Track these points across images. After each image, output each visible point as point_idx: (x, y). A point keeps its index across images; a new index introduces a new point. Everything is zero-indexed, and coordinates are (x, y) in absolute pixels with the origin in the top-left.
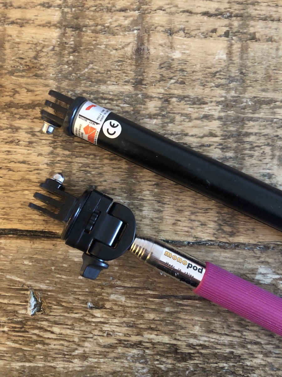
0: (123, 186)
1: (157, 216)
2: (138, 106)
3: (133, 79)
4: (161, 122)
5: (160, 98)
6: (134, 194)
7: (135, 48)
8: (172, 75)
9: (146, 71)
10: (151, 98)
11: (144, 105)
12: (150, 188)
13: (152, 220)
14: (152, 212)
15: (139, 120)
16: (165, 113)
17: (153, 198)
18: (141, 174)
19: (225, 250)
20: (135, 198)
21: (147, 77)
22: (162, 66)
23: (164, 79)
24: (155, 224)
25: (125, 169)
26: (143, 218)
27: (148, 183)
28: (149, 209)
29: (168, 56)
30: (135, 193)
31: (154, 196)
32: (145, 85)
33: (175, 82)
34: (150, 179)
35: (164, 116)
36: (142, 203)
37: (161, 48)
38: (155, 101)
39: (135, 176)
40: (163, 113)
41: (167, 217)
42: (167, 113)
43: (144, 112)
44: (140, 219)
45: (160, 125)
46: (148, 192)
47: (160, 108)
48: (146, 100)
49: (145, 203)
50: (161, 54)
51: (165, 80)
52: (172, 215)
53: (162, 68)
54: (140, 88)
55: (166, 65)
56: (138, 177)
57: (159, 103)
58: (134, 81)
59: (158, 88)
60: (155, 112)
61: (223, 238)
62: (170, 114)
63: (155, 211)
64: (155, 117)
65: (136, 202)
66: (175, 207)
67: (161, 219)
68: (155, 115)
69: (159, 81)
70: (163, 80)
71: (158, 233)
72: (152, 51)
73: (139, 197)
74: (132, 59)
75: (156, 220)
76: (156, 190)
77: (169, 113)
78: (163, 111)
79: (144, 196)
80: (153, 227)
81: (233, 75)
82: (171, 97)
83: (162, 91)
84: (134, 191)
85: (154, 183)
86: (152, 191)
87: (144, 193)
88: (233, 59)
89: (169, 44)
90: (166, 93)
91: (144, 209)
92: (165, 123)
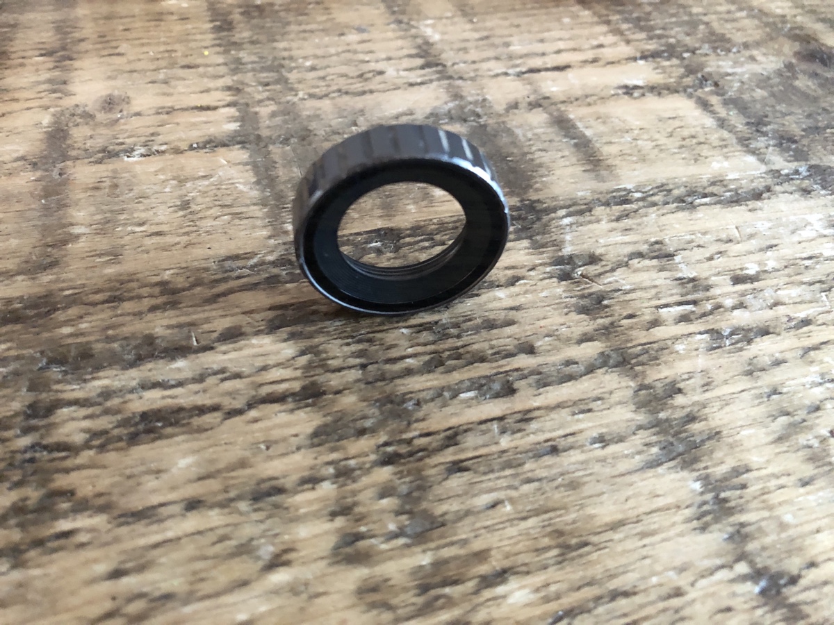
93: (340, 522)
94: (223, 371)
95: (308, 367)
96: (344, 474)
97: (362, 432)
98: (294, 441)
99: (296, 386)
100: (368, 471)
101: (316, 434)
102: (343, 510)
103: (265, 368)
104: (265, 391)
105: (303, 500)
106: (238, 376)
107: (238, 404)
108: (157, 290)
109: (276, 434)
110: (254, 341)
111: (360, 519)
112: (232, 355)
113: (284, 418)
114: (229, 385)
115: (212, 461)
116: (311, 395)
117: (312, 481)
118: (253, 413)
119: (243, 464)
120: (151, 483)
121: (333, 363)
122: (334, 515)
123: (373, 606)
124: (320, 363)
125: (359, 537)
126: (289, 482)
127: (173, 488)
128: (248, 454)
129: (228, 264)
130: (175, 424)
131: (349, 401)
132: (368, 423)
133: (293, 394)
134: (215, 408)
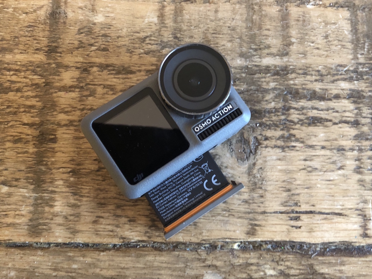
0: (29, 175)
1: (72, 212)
2: (51, 77)
3: (45, 47)
4: (79, 95)
5: (77, 68)
6: (44, 185)
7: (50, 11)
8: (93, 41)
9: (61, 37)
10: (67, 67)
11: (59, 75)
12: (65, 176)
13: (66, 217)
14: (66, 207)
15: (52, 93)
16: (84, 84)
17: (67, 189)
18: (53, 159)
19: (161, 253)
20: (44, 190)
21: (63, 44)
22: (82, 31)
23: (83, 45)
24: (70, 222)
25: (33, 153)
26: (54, 216)
27: (61, 170)
28: (63, 203)
29: (88, 20)
30: (44, 184)
31: (68, 187)
32: (61, 53)
33: (97, 49)
34: (64, 165)
35: (82, 87)
36: (53, 196)
37: (80, 11)
38: (72, 71)
39: (45, 163)
40: (81, 85)
41: (86, 214)
42: (86, 85)
43: (58, 84)
44: (50, 217)
45: (78, 99)
46: (61, 182)
47: (78, 79)
48: (60, 70)
49: (57, 196)
50: (81, 17)
51: (84, 47)
52: (92, 210)
53: (82, 33)
54: (54, 57)
55: (86, 30)
56: (49, 163)
57: (76, 74)
58: (46, 49)
59: (77, 56)
60: (72, 84)
61: (158, 236)
62: (90, 86)
63: (70, 206)
64: (71, 89)
65: (45, 195)
66: (96, 200)
67: (78, 217)
68: (71, 87)
69: (77, 48)
70: (82, 47)
71: (74, 235)
72: (70, 15)
73: (50, 189)
74: (45, 23)
75: (72, 218)
76: (72, 179)
77: (89, 84)
78: (81, 82)
79: (56, 187)
80: (68, 227)
81: (165, 40)
82: (92, 67)
83: (81, 60)
84: (44, 182)
85: (69, 170)
86: (67, 180)
87: (57, 183)
88: (166, 22)
89: (91, 7)
90: (85, 61)
91: (56, 203)
92: (84, 96)
93: (357, 162)
94: (333, 109)
95: (357, 114)
96: (360, 150)
97: (367, 139)
98: (350, 137)
99: (352, 120)
100: (367, 151)
101: (355, 136)
102: (358, 160)
103: (345, 111)
104: (344, 119)
105: (349, 154)
106: (337, 112)
107: (337, 121)
108: (317, 73)
109: (345, 133)
110: (343, 101)
111: (362, 163)
112: (336, 104)
113: (348, 129)
114: (335, 114)
115: (329, 137)
116: (356, 124)
117: (352, 150)
118: (340, 125)
119: (336, 140)
120: (313, 139)
121: (364, 115)
122: (356, 160)
123: (360, 185)
124: (359, 114)
125: (361, 168)
126: (347, 148)
127: (319, 142)
128: (337, 137)
129: (338, 68)
130: (320, 123)
131: (365, 129)
132: (369, 137)
133: (351, 122)
134: (331, 121)
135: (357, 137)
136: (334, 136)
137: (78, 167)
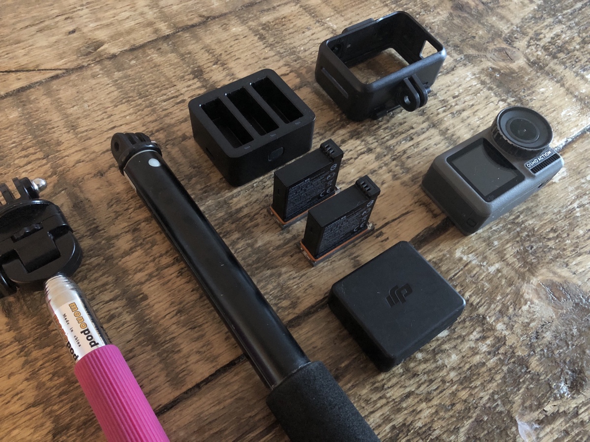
0: (140, 340)
1: (201, 344)
2: (107, 252)
3: (86, 233)
4: (143, 251)
5: (126, 232)
6: (159, 340)
7: (71, 205)
8: (126, 206)
9: (95, 218)
10: (117, 237)
11: (113, 247)
12: (174, 320)
13: (198, 352)
14: (193, 343)
15: (117, 263)
16: (141, 241)
17: (184, 329)
18: (154, 314)
19: (300, 327)
20: (164, 343)
21: (100, 222)
22: (111, 204)
23: (120, 213)
24: (206, 353)
25: (132, 320)
26: (187, 357)
27: (167, 317)
28: (187, 342)
29: (111, 193)
30: (160, 338)
31: (183, 326)
32: (103, 229)
33: (134, 210)
34: (167, 312)
35: (141, 244)
36: (174, 342)
37: (99, 191)
38: (124, 236)
39: (148, 321)
40: (139, 242)
41: (214, 338)
42: (144, 240)
43: (117, 253)
44: (184, 361)
45: (144, 254)
46: (174, 327)
47: (133, 240)
48: (112, 242)
49: (179, 340)
50: (103, 195)
51: (122, 214)
52: (218, 331)
53: (112, 205)
54: (100, 236)
55: (114, 201)
56: (153, 318)
57: (129, 237)
58: (88, 233)
59: (120, 224)
60: (130, 246)
61: (288, 314)
62: (148, 239)
63: (195, 341)
64: (133, 250)
65: (167, 346)
66: (215, 320)
67: (208, 344)
68: (131, 249)
69: (116, 218)
70: (119, 215)
71: (216, 361)
72: (92, 198)
73: (168, 338)
74: (74, 216)
75: (204, 348)
76: (182, 318)
77: (146, 238)
78: (138, 240)
79: (172, 334)
80: (206, 359)
82: (140, 224)
83: (126, 224)
84: (158, 336)
85: (175, 312)
86: (179, 322)
87: (170, 330)
88: (179, 161)
89: (106, 183)
90: (130, 224)
91: (182, 346)
92: (148, 249)
135: (378, 158)
136: (361, 167)
137: (182, 306)
